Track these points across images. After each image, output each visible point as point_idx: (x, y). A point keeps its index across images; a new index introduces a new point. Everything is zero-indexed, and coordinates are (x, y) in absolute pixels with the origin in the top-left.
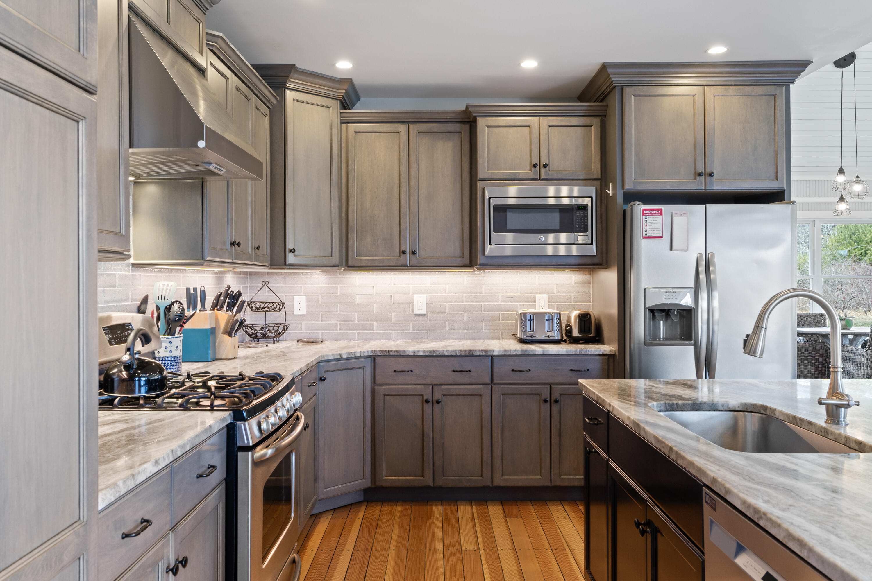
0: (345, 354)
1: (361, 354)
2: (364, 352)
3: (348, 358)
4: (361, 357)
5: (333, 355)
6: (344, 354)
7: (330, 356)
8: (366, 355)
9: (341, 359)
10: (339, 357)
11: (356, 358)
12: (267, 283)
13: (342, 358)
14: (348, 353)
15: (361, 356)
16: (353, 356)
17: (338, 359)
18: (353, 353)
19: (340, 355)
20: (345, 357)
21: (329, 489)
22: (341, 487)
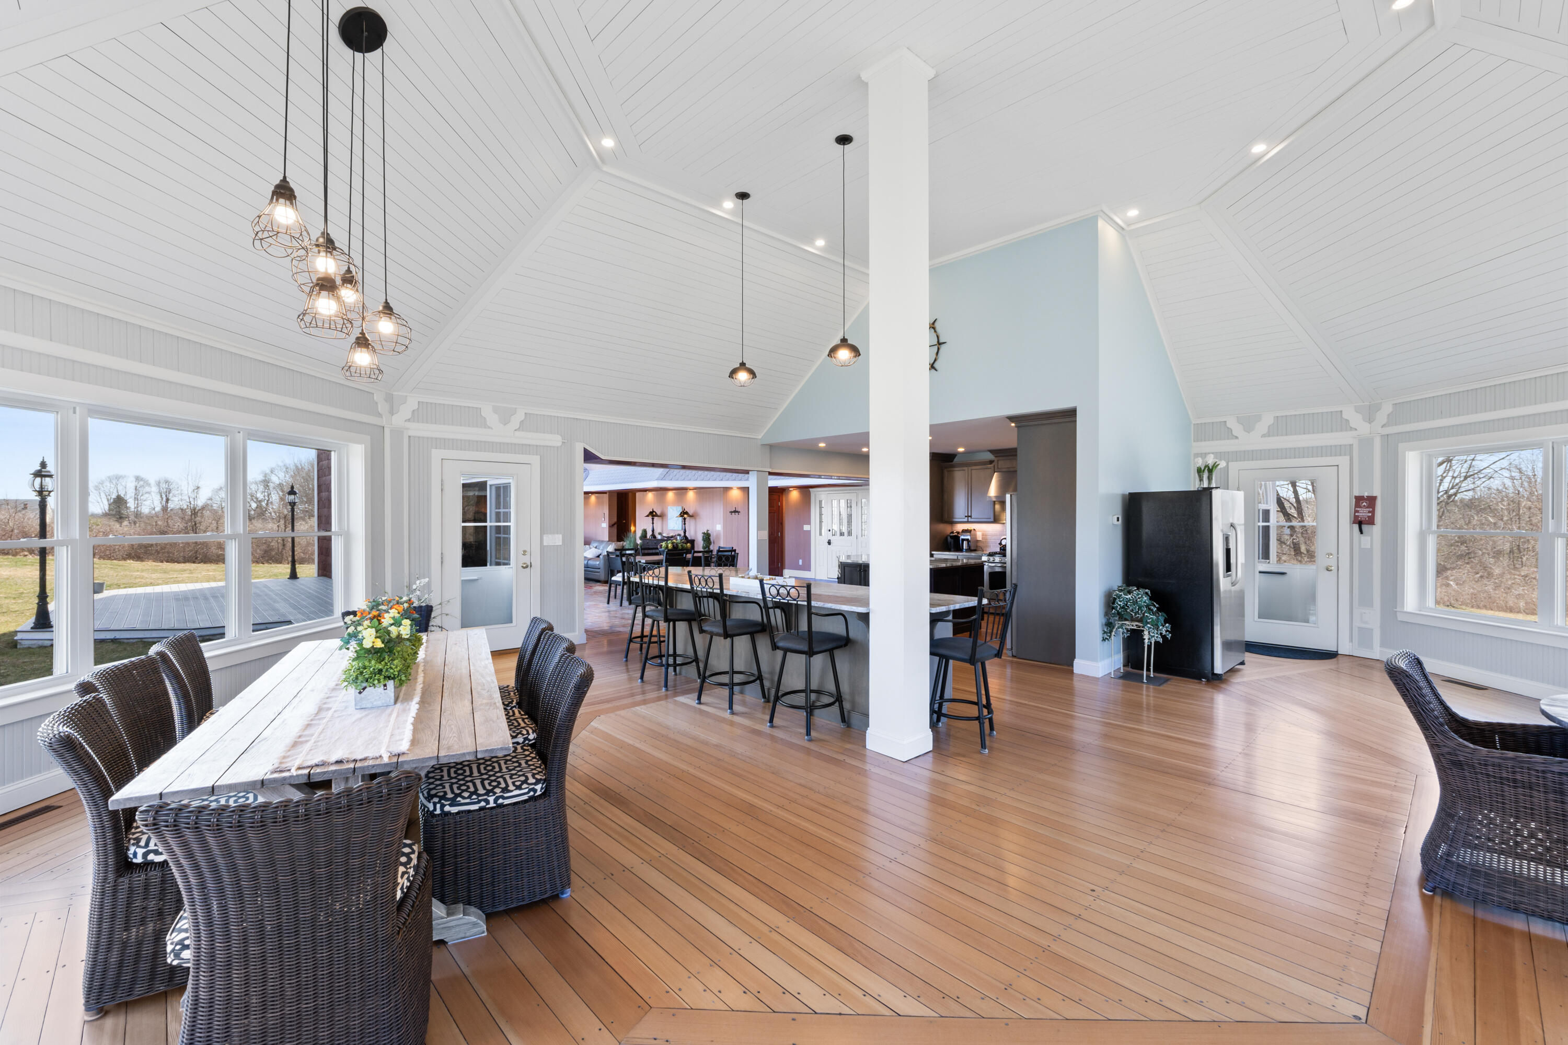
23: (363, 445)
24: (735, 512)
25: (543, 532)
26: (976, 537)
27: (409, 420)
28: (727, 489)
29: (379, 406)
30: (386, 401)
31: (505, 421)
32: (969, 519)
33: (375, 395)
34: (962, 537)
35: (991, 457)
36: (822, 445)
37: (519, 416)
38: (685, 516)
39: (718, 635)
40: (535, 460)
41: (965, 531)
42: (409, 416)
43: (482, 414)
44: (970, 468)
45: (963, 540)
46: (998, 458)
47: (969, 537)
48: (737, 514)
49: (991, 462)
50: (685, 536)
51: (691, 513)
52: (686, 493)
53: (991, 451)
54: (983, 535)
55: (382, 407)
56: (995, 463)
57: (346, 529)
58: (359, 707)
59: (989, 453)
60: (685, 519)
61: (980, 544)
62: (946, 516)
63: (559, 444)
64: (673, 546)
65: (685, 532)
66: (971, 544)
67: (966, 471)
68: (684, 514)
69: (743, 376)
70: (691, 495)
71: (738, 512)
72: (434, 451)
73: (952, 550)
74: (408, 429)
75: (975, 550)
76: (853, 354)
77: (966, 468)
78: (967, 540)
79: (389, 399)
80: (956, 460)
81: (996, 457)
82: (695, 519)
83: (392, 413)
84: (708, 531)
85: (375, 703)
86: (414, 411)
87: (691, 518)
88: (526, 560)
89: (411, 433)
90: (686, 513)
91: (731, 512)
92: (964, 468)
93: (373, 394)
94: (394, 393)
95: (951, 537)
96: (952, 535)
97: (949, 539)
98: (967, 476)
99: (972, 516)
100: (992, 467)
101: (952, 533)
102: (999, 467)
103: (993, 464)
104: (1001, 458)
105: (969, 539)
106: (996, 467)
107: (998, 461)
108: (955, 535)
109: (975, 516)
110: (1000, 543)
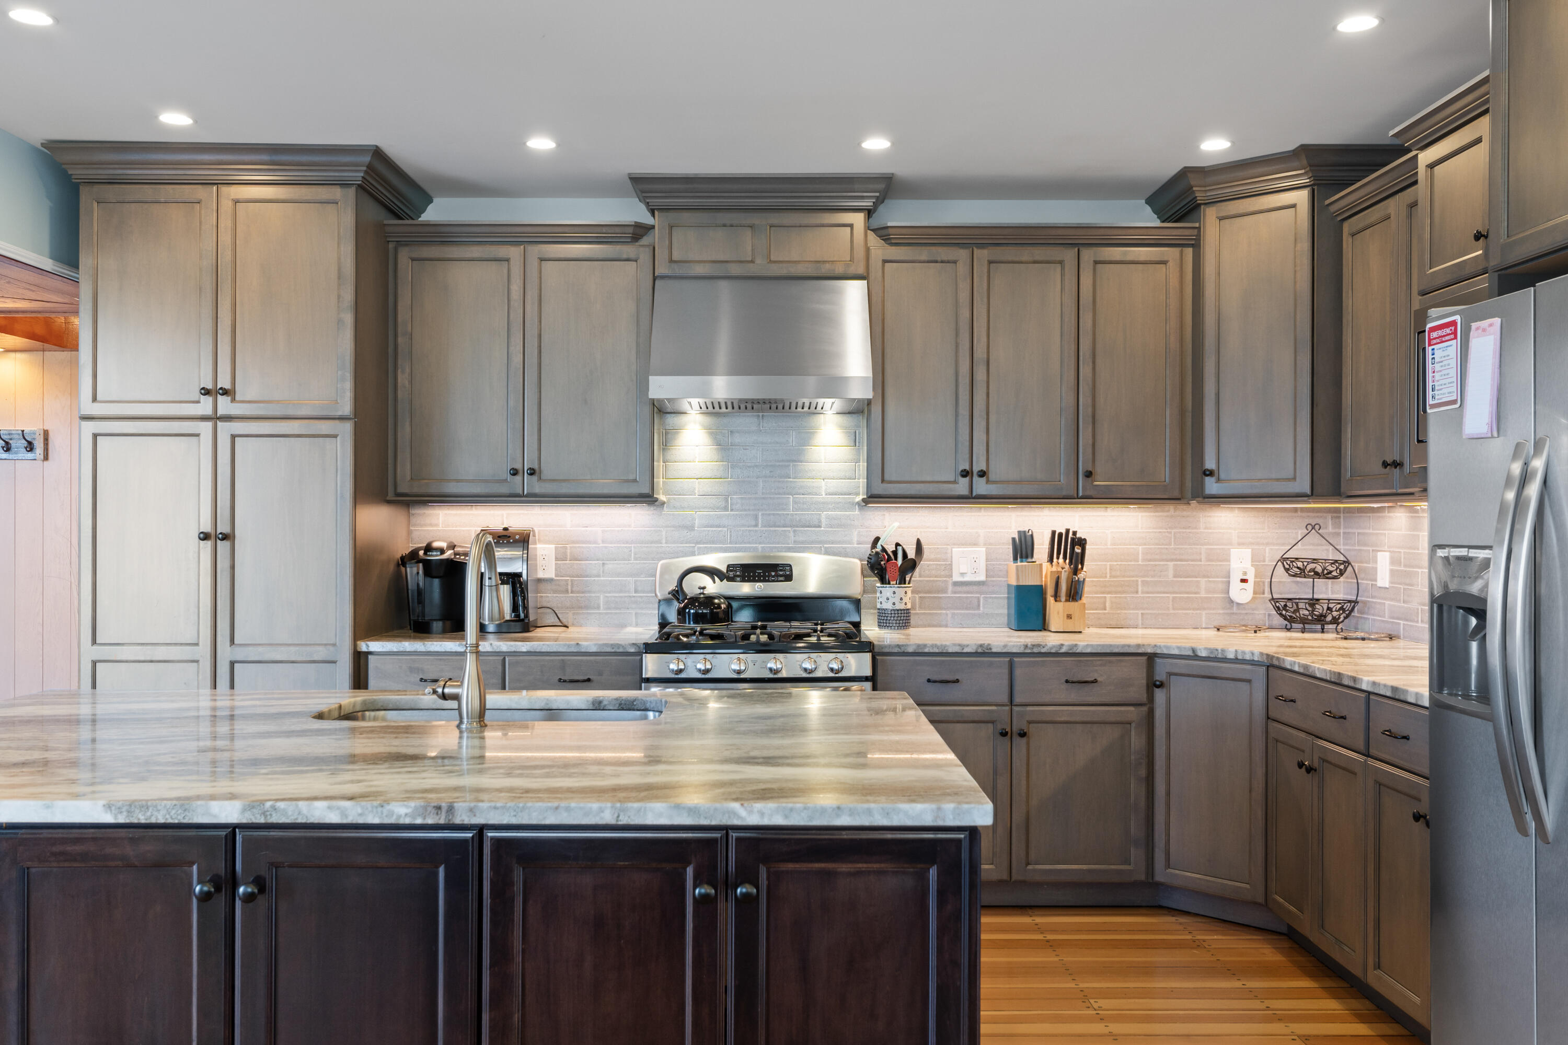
0: (1203, 651)
1: (1236, 655)
2: (1244, 653)
3: (1209, 657)
4: (1236, 661)
5: (1179, 648)
6: (1200, 649)
7: (1174, 649)
8: (1248, 659)
9: (1195, 656)
10: (1190, 653)
11: (1225, 660)
12: (1317, 527)
13: (1197, 656)
14: (1210, 649)
15: (1237, 659)
16: (1220, 656)
17: (1189, 656)
18: (1220, 651)
19: (1194, 650)
20: (1204, 655)
21: (1177, 872)
22: (1199, 879)
26: (544, 568)
32: (527, 483)
35: (634, 208)
41: (488, 539)
44: (534, 252)
46: (669, 217)
47: (518, 566)
49: (639, 232)
53: (640, 188)
54: (561, 557)
56: (656, 238)
59: (626, 189)
62: (404, 470)
66: (533, 598)
67: (516, 265)
73: (437, 626)
75: (534, 625)
77: (514, 252)
81: (657, 208)
92: (503, 251)
95: (430, 568)
96: (435, 557)
97: (414, 573)
98: (516, 288)
99: (532, 472)
100: (645, 257)
101: (428, 548)
102: (676, 256)
103: (645, 241)
104: (686, 216)
105: (519, 575)
106: (662, 255)
107: (671, 227)
108: (448, 554)
109: (548, 470)
110: (678, 593)
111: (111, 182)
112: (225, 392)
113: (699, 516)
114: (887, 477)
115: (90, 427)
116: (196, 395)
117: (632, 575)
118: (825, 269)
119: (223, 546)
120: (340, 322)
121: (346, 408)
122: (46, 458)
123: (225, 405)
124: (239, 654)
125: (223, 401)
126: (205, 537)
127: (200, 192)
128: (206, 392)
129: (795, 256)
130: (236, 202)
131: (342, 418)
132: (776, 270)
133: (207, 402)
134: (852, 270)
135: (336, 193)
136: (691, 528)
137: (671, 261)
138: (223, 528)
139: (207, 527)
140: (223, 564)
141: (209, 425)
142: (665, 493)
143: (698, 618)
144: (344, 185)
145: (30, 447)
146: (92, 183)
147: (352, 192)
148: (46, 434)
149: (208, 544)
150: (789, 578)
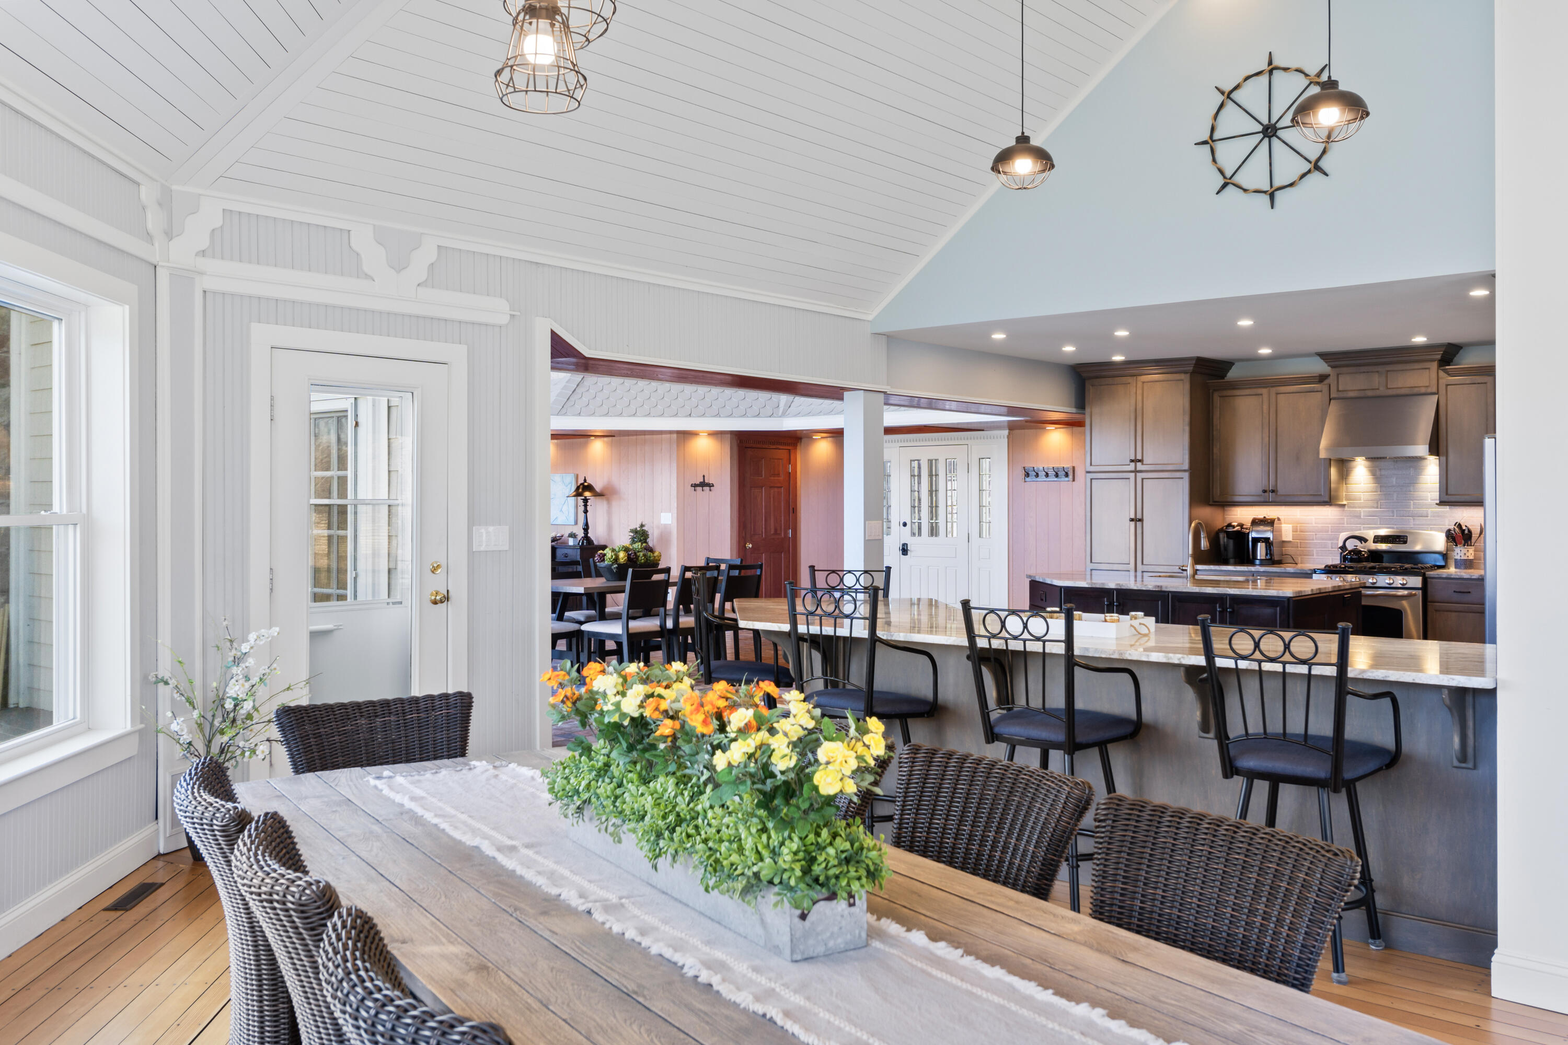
23: (127, 307)
24: (703, 484)
25: (473, 521)
26: (1281, 536)
27: (203, 253)
28: (685, 436)
29: (149, 216)
30: (160, 204)
31: (399, 265)
32: (1271, 496)
33: (143, 188)
34: (1254, 535)
35: (1321, 367)
36: (999, 336)
37: (426, 255)
38: (587, 494)
39: (1057, 746)
40: (457, 354)
41: (1256, 522)
42: (205, 243)
43: (352, 244)
44: (1274, 390)
45: (1256, 541)
46: (1338, 370)
47: (1269, 535)
48: (707, 489)
49: (1322, 378)
50: (586, 537)
51: (598, 487)
52: (585, 445)
53: (1324, 356)
54: (1295, 530)
55: (154, 220)
56: (1332, 380)
57: (84, 510)
58: (799, 957)
59: (1318, 358)
60: (586, 501)
61: (1289, 550)
62: (1217, 491)
63: (504, 320)
64: (629, 556)
65: (586, 529)
66: (1275, 549)
67: (1265, 397)
68: (583, 489)
69: (1023, 165)
70: (597, 448)
71: (710, 486)
72: (255, 326)
73: (1232, 561)
74: (201, 273)
75: (1279, 562)
76: (1348, 116)
77: (1264, 391)
78: (1266, 540)
79: (166, 201)
80: (1233, 374)
81: (1332, 367)
82: (609, 501)
83: (169, 235)
84: (642, 526)
85: (831, 944)
86: (213, 230)
87: (598, 499)
88: (438, 584)
89: (208, 283)
90: (589, 488)
91: (695, 486)
92: (1260, 391)
93: (138, 184)
94: (174, 187)
95: (1230, 535)
96: (1231, 529)
97: (1223, 538)
98: (1265, 407)
99: (1273, 491)
100: (1325, 389)
101: (1230, 525)
102: (1340, 388)
103: (1326, 382)
104: (1345, 370)
105: (1269, 539)
106: (1333, 388)
107: (1338, 375)
108: (1238, 528)
109: (1281, 490)
110: (1343, 548)
111: (1097, 377)
112: (1139, 461)
113: (1363, 512)
114: (1449, 492)
115: (1090, 476)
116: (1128, 462)
117: (1330, 540)
118: (1416, 391)
119: (1139, 524)
120: (1184, 430)
121: (1186, 466)
122: (1074, 480)
123: (1140, 466)
124: (1145, 568)
125: (1139, 464)
126: (1132, 520)
127: (1129, 379)
128: (1132, 461)
129: (1400, 385)
130: (1143, 382)
131: (1185, 471)
132: (1390, 392)
133: (1133, 464)
134: (1429, 390)
135: (1182, 376)
136: (1359, 517)
137: (1338, 391)
138: (1139, 516)
139: (1133, 516)
140: (1139, 531)
141: (1133, 474)
142: (1347, 500)
143: (1352, 560)
144: (1185, 372)
145: (1067, 475)
146: (1090, 378)
147: (1188, 376)
148: (1074, 468)
149: (1133, 524)
150: (1405, 542)
